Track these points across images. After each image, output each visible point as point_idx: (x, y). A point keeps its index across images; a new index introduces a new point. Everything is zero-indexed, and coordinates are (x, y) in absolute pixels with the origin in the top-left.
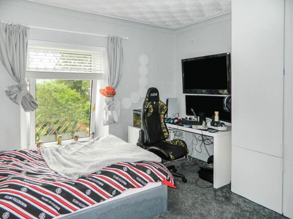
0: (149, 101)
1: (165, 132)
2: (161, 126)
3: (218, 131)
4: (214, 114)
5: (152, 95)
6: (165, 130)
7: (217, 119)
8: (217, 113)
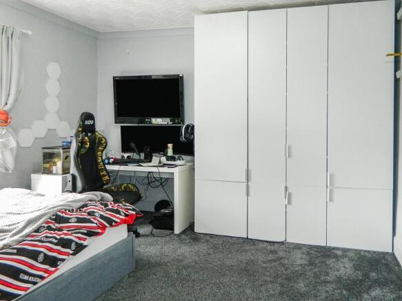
0: (82, 132)
1: (104, 176)
2: (97, 167)
3: (176, 166)
4: (167, 147)
5: (87, 122)
6: (104, 173)
7: (170, 152)
8: (170, 146)
